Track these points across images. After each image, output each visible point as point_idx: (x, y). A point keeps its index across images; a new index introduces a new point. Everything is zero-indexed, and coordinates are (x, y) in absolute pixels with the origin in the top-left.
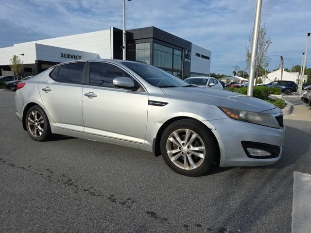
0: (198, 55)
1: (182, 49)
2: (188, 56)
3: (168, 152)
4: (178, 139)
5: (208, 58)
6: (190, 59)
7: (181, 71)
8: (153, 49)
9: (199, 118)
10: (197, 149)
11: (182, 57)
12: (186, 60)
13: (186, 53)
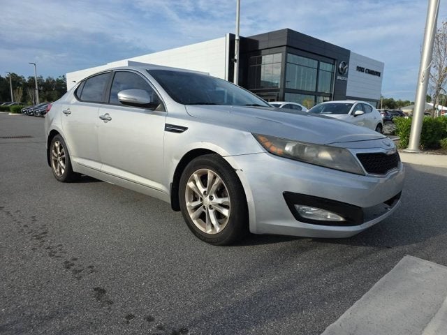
0: (360, 69)
1: (334, 61)
2: (343, 72)
3: (188, 204)
4: (199, 184)
5: (378, 74)
6: (346, 76)
7: (331, 95)
8: (286, 62)
9: (222, 151)
10: (220, 201)
11: (332, 73)
12: (339, 77)
13: (340, 67)
